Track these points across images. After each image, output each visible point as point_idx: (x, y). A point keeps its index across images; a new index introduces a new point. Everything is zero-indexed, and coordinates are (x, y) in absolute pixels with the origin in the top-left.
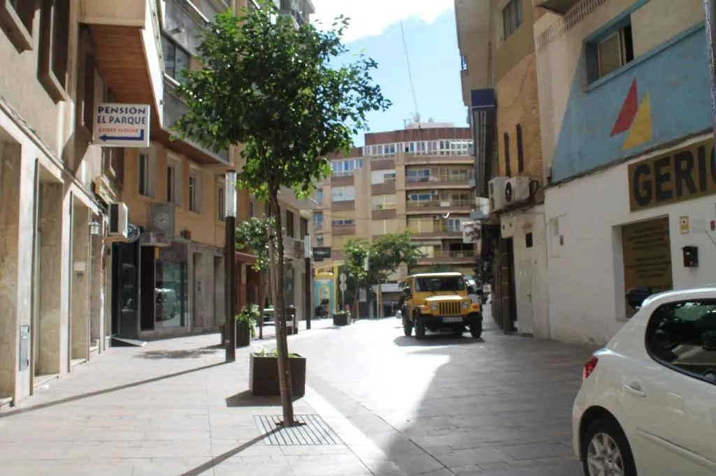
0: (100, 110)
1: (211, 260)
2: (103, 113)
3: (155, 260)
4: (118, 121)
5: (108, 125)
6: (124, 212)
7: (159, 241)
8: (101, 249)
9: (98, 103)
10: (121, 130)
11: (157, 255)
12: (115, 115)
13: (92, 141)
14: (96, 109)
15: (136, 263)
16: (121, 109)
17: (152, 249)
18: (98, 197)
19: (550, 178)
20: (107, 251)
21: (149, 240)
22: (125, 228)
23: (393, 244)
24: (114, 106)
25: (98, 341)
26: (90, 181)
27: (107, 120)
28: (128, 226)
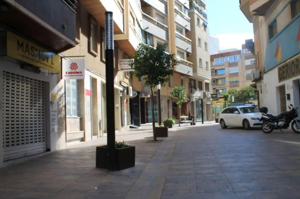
0: (120, 61)
1: (166, 101)
2: (121, 62)
3: (145, 102)
4: (125, 64)
5: (123, 66)
6: (131, 89)
7: (145, 96)
8: (124, 100)
9: (120, 60)
10: (126, 67)
11: (146, 100)
12: (124, 63)
13: (118, 71)
14: (119, 61)
15: (138, 103)
16: (126, 61)
17: (144, 98)
18: (122, 85)
19: (264, 71)
20: (127, 101)
21: (142, 96)
22: (131, 93)
23: (246, 91)
24: (124, 60)
25: (124, 126)
26: (119, 81)
27: (122, 64)
28: (133, 93)
